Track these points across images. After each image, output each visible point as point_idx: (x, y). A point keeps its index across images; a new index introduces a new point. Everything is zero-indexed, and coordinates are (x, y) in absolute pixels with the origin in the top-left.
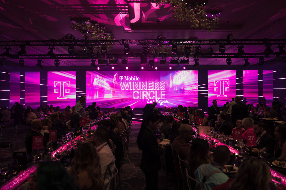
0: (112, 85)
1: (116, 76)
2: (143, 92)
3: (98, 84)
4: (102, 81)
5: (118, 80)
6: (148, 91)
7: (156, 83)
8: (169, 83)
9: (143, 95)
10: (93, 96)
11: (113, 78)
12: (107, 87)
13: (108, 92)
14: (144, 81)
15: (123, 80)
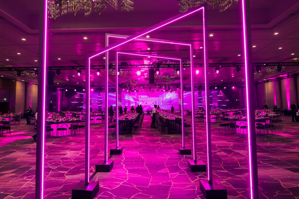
0: (134, 99)
1: (137, 95)
2: (149, 102)
3: (128, 99)
4: (129, 97)
5: (138, 97)
6: (151, 102)
7: (155, 98)
8: (164, 98)
9: (149, 103)
10: (125, 105)
11: (135, 95)
12: (132, 100)
13: (133, 103)
14: (149, 97)
15: (140, 97)
